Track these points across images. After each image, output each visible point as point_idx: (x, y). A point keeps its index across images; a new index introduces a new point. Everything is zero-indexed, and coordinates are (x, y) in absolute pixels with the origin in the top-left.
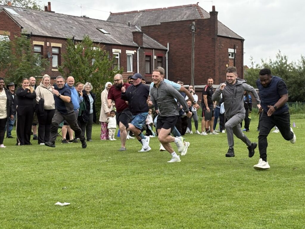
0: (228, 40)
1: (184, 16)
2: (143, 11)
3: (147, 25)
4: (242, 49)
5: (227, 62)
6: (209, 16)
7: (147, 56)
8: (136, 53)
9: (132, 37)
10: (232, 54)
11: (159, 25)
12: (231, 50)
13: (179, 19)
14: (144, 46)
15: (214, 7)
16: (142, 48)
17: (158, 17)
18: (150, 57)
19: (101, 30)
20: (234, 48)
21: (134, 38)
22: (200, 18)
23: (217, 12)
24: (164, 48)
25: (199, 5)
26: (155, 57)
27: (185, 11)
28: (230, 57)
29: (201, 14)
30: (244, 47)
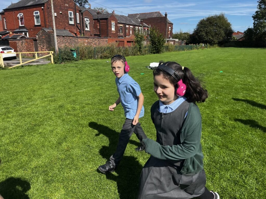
0: (169, 24)
2: (140, 14)
3: (143, 18)
5: (169, 32)
7: (144, 29)
10: (170, 29)
11: (147, 19)
15: (166, 13)
16: (143, 26)
17: (146, 16)
21: (141, 23)
24: (149, 26)
30: (173, 26)
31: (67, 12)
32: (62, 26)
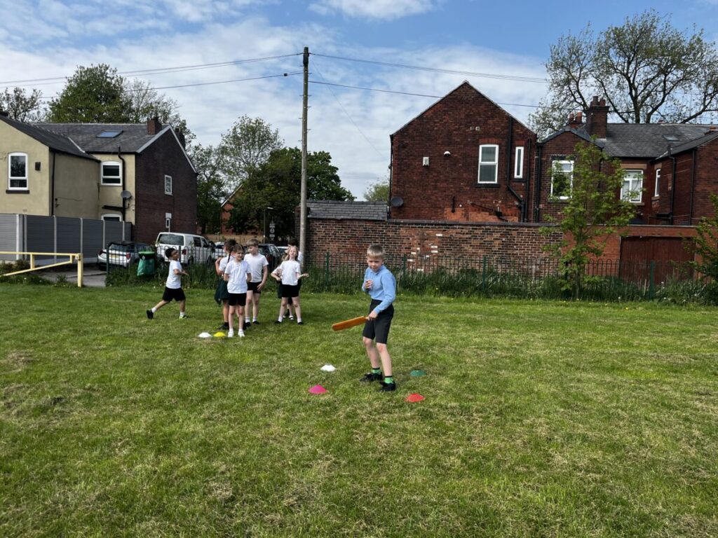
31: (474, 148)
32: (447, 193)
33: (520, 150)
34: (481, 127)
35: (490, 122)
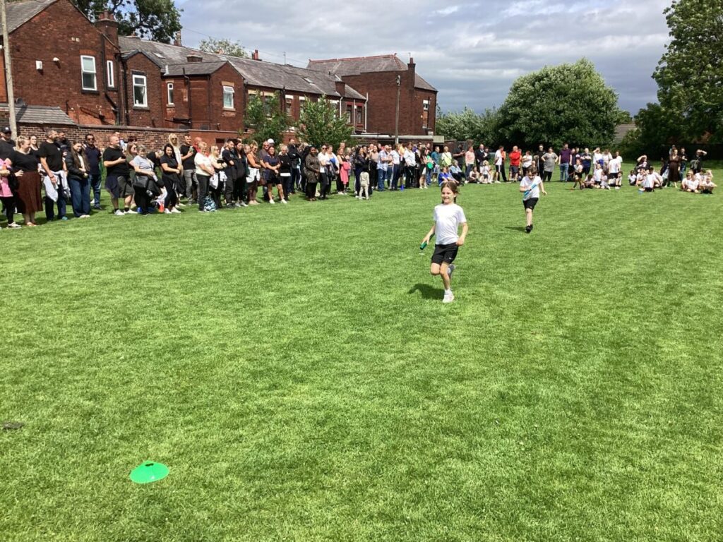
0: (423, 92)
1: (382, 67)
2: (342, 60)
3: (347, 74)
4: (436, 101)
5: (422, 113)
6: (407, 69)
7: (348, 106)
8: (339, 103)
9: (334, 87)
10: (427, 105)
11: (359, 76)
12: (426, 102)
13: (377, 69)
14: (346, 96)
15: (411, 59)
16: (344, 98)
17: (357, 67)
18: (350, 106)
19: (307, 79)
20: (429, 100)
21: (337, 88)
22: (398, 70)
23: (415, 65)
24: (364, 98)
25: (397, 56)
26: (355, 107)
27: (383, 62)
28: (425, 108)
29: (399, 66)
30: (438, 98)
31: (77, 57)
32: (60, 96)
33: (110, 64)
34: (80, 38)
35: (86, 35)
